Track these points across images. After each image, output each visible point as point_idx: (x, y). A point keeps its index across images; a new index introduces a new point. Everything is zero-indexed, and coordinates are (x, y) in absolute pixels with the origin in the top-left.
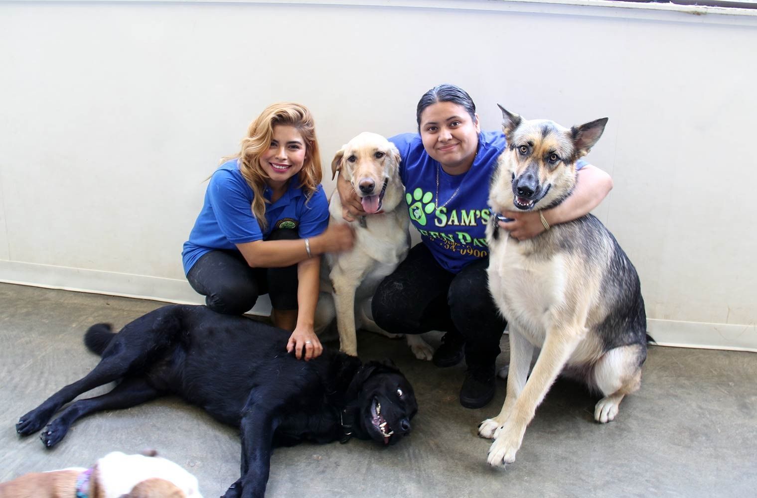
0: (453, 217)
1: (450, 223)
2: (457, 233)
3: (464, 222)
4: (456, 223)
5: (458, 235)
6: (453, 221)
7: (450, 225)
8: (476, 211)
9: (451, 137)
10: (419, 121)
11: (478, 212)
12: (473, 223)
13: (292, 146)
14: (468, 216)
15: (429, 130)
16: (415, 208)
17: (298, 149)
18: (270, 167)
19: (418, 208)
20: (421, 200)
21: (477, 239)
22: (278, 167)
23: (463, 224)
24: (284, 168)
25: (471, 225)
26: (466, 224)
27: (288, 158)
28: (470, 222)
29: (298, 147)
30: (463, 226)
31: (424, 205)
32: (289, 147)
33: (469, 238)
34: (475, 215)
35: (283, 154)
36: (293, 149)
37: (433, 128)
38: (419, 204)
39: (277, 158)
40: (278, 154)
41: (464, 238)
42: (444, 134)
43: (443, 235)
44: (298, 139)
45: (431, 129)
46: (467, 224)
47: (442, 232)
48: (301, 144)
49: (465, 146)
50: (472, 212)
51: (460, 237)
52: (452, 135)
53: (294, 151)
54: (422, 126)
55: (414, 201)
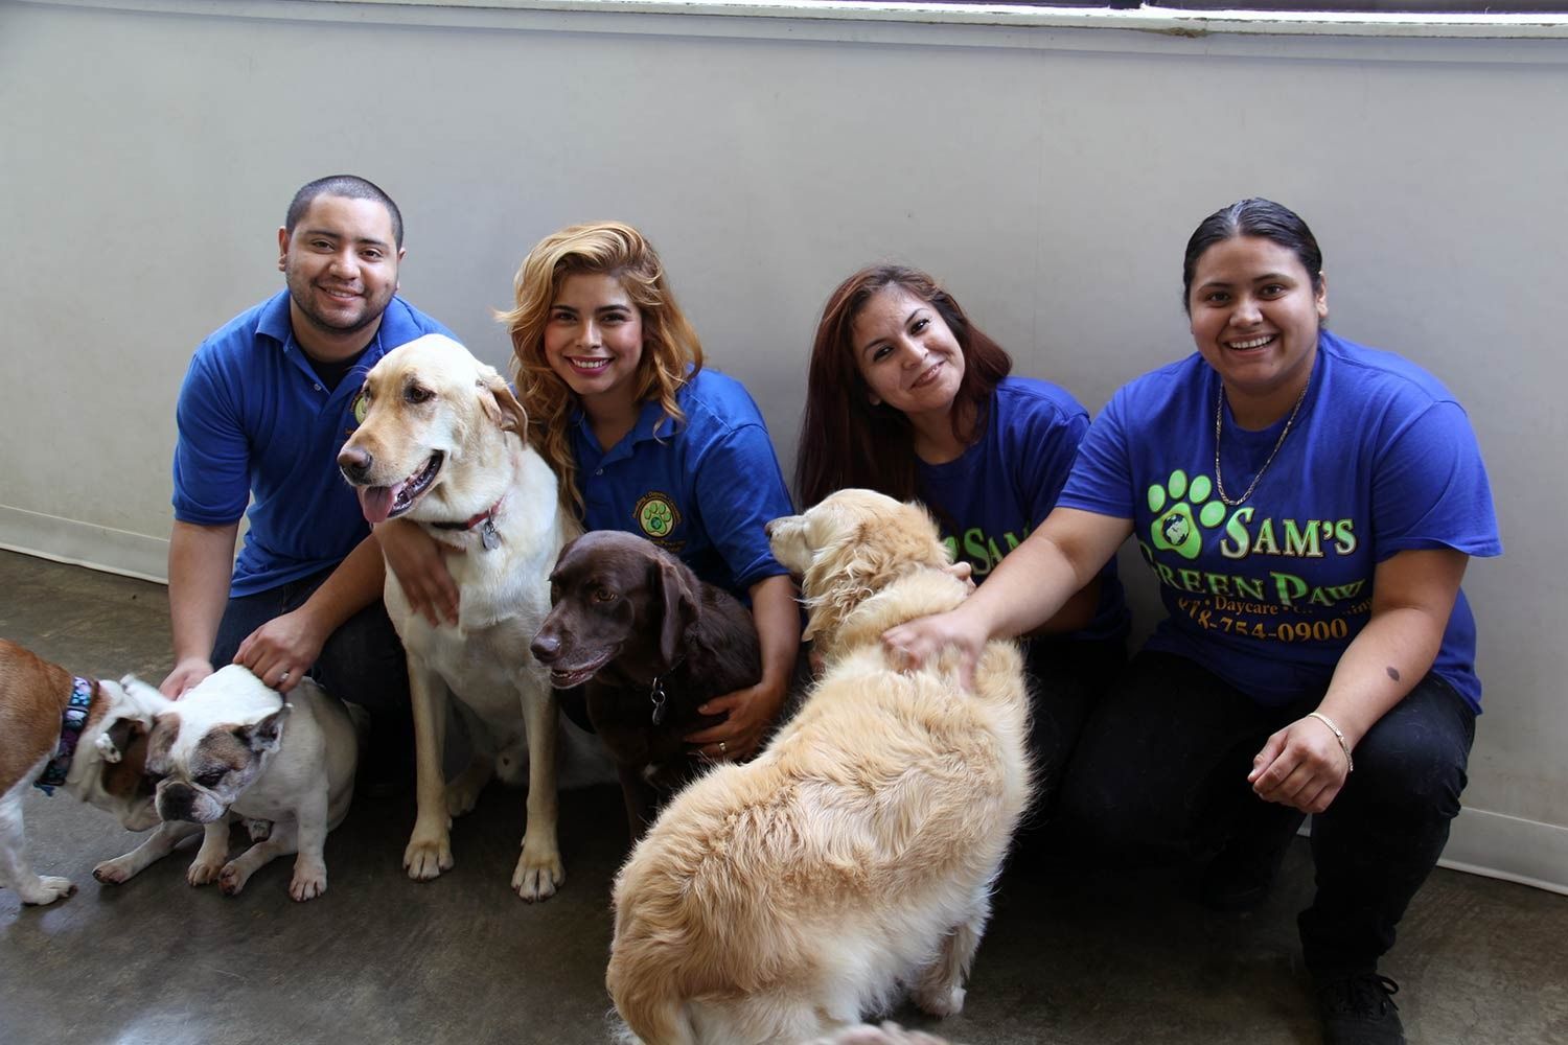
0: (1264, 536)
1: (1257, 549)
2: (1273, 574)
3: (1293, 548)
4: (1272, 549)
5: (1274, 580)
6: (1264, 546)
7: (1257, 554)
8: (1322, 523)
9: (1259, 317)
10: (1189, 276)
11: (1328, 526)
12: (1315, 551)
13: (609, 317)
14: (1302, 533)
15: (1210, 299)
16: (1174, 518)
17: (621, 322)
18: (568, 365)
19: (1180, 517)
20: (1185, 498)
21: (1323, 589)
22: (584, 365)
23: (1289, 552)
24: (597, 364)
25: (1309, 554)
26: (1296, 553)
27: (605, 343)
28: (1307, 548)
29: (622, 318)
30: (1288, 556)
31: (1197, 509)
32: (604, 319)
33: (1301, 587)
34: (1321, 532)
35: (592, 335)
36: (611, 323)
37: (1220, 296)
38: (1183, 508)
39: (579, 346)
40: (580, 337)
41: (1291, 587)
42: (1243, 311)
43: (1239, 581)
44: (621, 300)
45: (1214, 298)
46: (1301, 551)
47: (1238, 575)
48: (628, 310)
49: (1291, 343)
50: (1312, 526)
51: (1281, 584)
52: (1262, 312)
53: (614, 326)
54: (1195, 290)
55: (1170, 502)
